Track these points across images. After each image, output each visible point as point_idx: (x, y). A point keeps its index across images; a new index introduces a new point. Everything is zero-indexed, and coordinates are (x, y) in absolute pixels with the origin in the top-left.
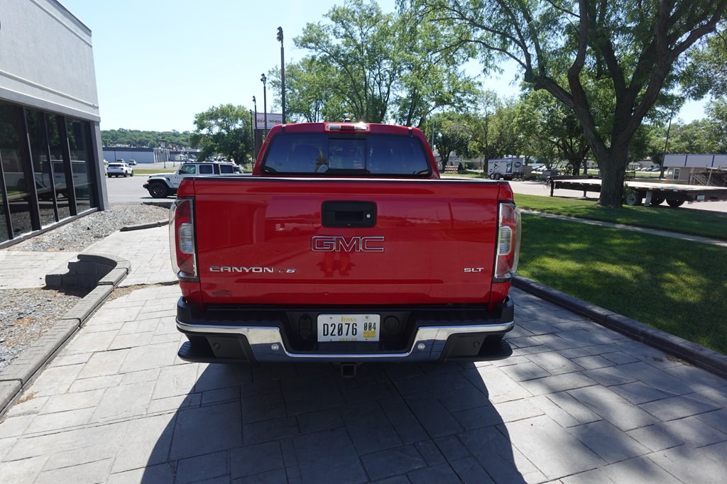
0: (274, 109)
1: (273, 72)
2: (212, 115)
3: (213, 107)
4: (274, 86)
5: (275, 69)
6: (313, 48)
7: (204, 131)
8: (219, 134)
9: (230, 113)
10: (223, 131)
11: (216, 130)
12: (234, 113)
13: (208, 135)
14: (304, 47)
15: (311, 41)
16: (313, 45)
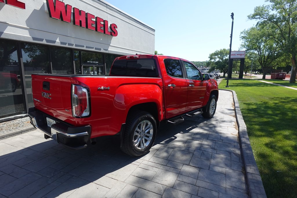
0: (240, 49)
1: (243, 32)
2: (216, 54)
3: (217, 50)
4: (242, 39)
5: (244, 31)
6: (258, 18)
7: (213, 60)
8: (218, 61)
9: (224, 53)
10: (221, 60)
11: (217, 60)
12: (226, 52)
13: (214, 62)
14: (254, 18)
15: (257, 15)
16: (258, 16)
